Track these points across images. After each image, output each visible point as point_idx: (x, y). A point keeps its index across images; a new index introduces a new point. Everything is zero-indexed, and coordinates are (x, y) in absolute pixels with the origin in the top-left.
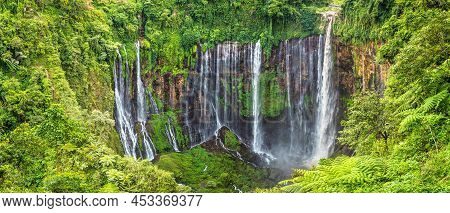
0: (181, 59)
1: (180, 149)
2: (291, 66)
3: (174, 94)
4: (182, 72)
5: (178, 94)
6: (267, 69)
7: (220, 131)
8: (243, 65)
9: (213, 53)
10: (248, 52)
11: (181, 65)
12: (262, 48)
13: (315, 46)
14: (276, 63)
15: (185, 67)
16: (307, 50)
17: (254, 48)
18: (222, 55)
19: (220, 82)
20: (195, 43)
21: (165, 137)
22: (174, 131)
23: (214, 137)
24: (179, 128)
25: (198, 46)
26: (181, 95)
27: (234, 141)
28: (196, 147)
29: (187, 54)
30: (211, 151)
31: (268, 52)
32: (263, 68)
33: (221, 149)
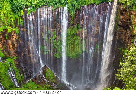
0: (12, 20)
1: (19, 84)
2: (87, 23)
3: (11, 46)
4: (14, 29)
5: (13, 46)
6: (72, 25)
7: (43, 69)
8: (56, 23)
9: (35, 15)
10: (59, 13)
11: (13, 25)
12: (69, 11)
13: (105, 10)
14: (78, 21)
15: (16, 26)
16: (99, 13)
17: (63, 11)
18: (41, 16)
19: (41, 35)
20: (22, 8)
21: (9, 78)
22: (14, 72)
23: (40, 73)
24: (17, 70)
25: (24, 10)
26: (16, 46)
27: (51, 75)
28: (29, 82)
29: (17, 16)
30: (38, 84)
31: (73, 13)
32: (69, 25)
33: (44, 82)
